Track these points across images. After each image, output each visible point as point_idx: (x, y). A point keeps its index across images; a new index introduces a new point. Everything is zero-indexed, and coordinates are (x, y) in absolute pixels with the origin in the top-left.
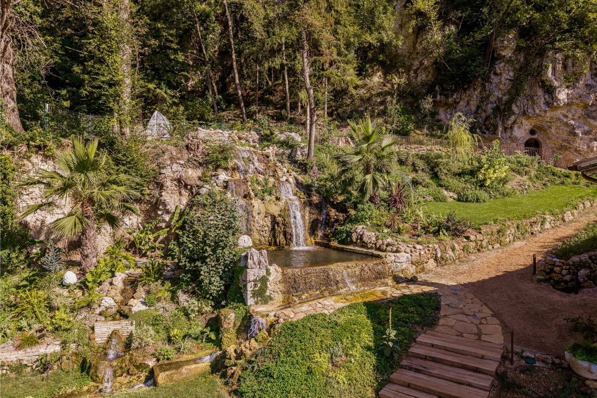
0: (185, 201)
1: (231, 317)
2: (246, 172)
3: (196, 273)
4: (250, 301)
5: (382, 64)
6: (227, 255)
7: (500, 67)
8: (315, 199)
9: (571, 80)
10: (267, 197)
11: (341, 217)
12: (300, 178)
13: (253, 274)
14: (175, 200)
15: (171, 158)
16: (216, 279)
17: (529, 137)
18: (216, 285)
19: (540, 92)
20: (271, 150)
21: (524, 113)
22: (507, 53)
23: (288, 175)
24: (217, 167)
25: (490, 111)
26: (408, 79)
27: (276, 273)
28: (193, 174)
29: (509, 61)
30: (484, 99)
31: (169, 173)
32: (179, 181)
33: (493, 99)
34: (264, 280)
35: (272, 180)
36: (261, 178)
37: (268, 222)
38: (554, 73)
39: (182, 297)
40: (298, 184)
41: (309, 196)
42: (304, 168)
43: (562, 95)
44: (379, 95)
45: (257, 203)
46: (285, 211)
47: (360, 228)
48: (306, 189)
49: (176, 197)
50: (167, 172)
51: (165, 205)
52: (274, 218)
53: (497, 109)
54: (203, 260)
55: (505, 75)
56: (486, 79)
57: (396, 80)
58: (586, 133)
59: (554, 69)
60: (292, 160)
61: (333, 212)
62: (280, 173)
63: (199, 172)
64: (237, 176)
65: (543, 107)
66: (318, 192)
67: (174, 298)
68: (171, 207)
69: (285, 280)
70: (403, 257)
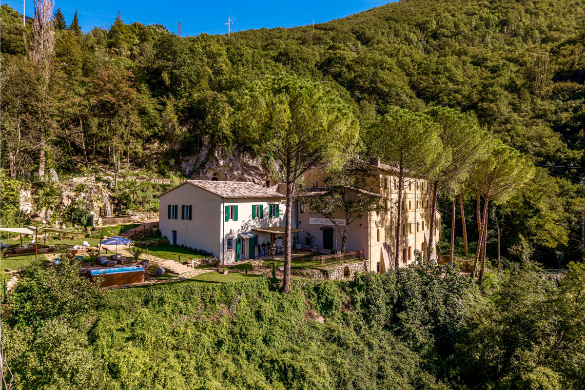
0: (70, 203)
1: (89, 228)
2: (91, 193)
3: (80, 220)
4: (94, 225)
5: (159, 138)
6: (88, 215)
7: (203, 148)
8: (116, 202)
9: (224, 157)
10: (98, 201)
11: (125, 207)
12: (111, 195)
13: (95, 219)
14: (67, 202)
15: (65, 189)
16: (85, 221)
17: (214, 176)
18: (85, 222)
19: (214, 161)
20: (100, 184)
21: (210, 168)
22: (206, 143)
23: (106, 193)
24: (80, 192)
25: (199, 165)
26: (171, 146)
27: (100, 220)
28: (72, 194)
29: (206, 146)
30: (197, 160)
31: (65, 194)
32: (68, 196)
33: (200, 161)
34: (97, 221)
35: (100, 196)
36: (96, 195)
37: (99, 209)
38: (218, 154)
39: (76, 226)
40: (110, 196)
41: (114, 201)
42: (113, 191)
43: (221, 163)
44: (155, 153)
45: (95, 203)
46: (105, 206)
47: (128, 210)
48: (113, 198)
49: (67, 201)
50: (64, 194)
51: (64, 204)
52: (100, 208)
53: (201, 165)
54: (82, 217)
55: (204, 152)
56: (199, 152)
57: (165, 146)
58: (231, 176)
59: (218, 153)
60: (109, 187)
61: (122, 206)
62: (103, 193)
63: (74, 193)
64: (88, 194)
65: (215, 166)
66: (117, 199)
67: (73, 226)
68: (66, 205)
69: (103, 221)
70: (137, 217)
